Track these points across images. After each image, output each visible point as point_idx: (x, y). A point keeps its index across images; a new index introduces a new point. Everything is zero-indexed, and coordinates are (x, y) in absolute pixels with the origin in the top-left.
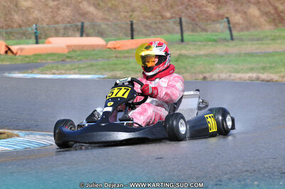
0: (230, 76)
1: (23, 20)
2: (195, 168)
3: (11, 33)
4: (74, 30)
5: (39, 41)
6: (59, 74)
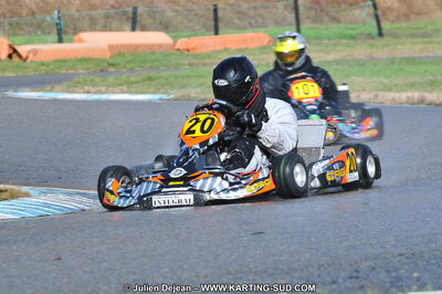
0: (376, 96)
1: (37, 4)
2: (317, 250)
3: (18, 24)
4: (120, 20)
6: (96, 93)
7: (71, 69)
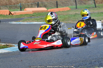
1: (15, 2)
2: (82, 57)
3: (11, 7)
4: (35, 5)
5: (22, 9)
6: (30, 22)
7: (24, 17)
